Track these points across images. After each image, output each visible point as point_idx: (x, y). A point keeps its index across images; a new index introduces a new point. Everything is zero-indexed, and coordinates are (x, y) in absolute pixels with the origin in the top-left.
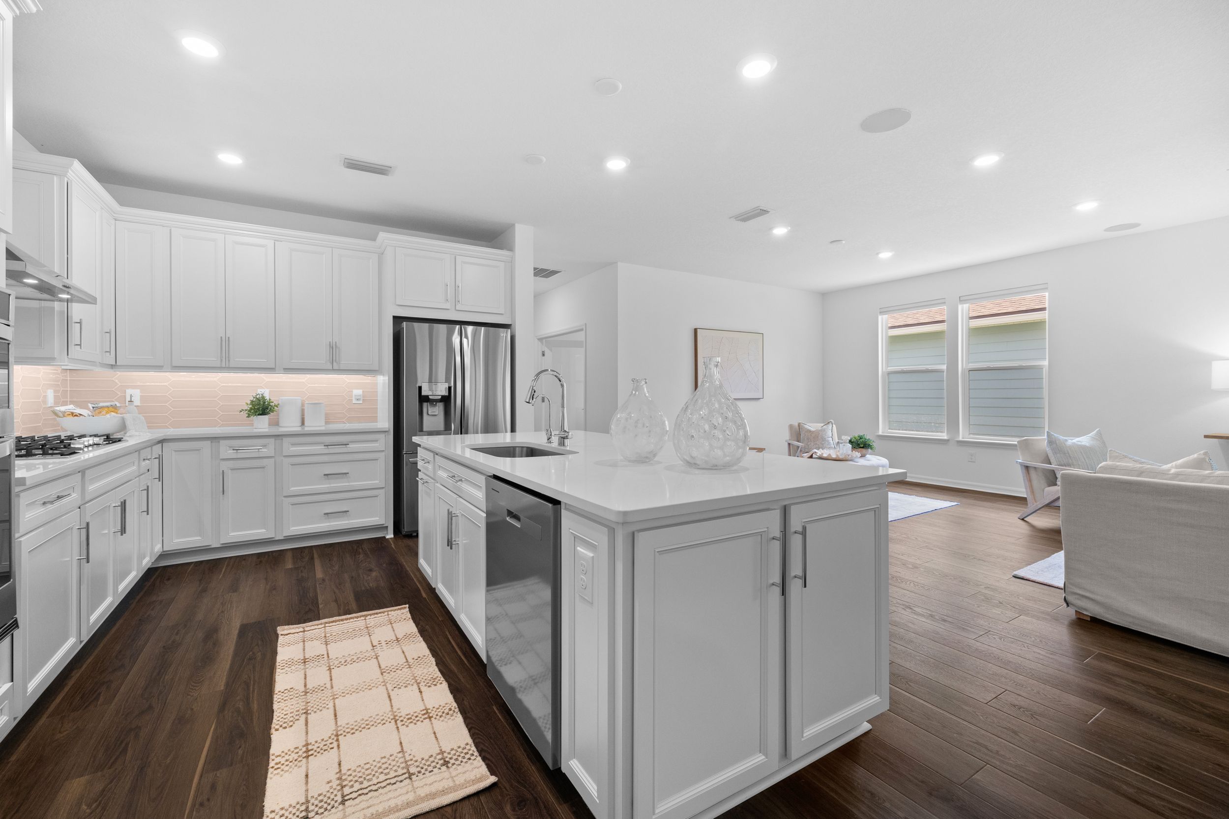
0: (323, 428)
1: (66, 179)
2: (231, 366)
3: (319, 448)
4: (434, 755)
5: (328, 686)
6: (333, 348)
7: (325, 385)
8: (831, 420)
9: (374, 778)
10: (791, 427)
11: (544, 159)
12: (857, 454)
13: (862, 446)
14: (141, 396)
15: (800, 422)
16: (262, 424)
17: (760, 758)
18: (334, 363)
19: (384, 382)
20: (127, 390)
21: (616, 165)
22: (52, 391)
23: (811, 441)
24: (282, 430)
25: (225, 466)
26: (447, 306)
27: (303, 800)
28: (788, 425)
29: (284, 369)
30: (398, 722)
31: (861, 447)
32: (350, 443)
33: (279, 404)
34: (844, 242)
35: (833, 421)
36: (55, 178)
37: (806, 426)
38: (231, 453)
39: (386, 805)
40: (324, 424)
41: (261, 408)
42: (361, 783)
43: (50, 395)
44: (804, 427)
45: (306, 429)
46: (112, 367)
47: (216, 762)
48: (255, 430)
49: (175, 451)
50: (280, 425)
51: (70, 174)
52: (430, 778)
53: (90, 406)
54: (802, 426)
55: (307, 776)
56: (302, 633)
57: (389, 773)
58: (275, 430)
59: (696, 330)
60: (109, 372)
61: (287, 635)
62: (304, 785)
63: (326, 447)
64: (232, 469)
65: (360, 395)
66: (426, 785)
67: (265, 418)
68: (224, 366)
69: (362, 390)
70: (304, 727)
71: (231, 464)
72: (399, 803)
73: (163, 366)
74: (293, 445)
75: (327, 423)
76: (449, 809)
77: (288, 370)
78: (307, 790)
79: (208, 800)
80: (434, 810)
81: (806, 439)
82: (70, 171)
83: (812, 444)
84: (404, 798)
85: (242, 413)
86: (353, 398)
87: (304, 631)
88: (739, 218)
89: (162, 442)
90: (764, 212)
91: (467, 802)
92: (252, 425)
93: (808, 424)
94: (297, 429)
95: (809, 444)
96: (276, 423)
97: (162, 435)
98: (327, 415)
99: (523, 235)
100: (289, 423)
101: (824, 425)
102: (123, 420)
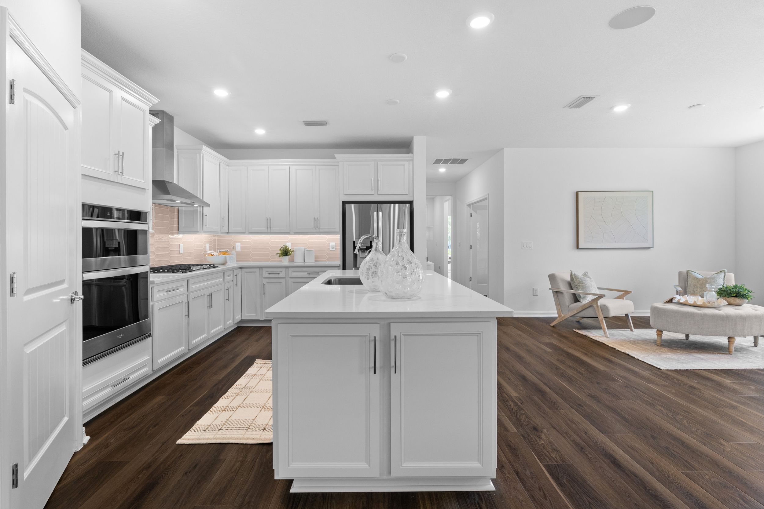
0: (314, 264)
1: (201, 154)
2: (271, 232)
3: (305, 274)
4: (263, 425)
5: (253, 388)
6: (316, 220)
7: (316, 240)
8: (724, 269)
9: (236, 426)
10: (680, 273)
11: (398, 101)
12: (723, 302)
13: (734, 295)
14: (241, 246)
15: (689, 270)
16: (285, 261)
17: (364, 465)
18: (317, 229)
19: (337, 238)
20: (236, 244)
21: (443, 94)
22: (208, 244)
23: (697, 288)
24: (296, 264)
25: (265, 281)
26: (373, 193)
27: (209, 425)
28: (678, 272)
29: (294, 232)
30: (264, 408)
31: (733, 297)
32: (320, 273)
33: (294, 251)
34: (704, 105)
35: (726, 270)
36: (198, 155)
37: (694, 274)
38: (267, 275)
39: (230, 436)
40: (314, 261)
41: (286, 252)
42: (230, 426)
43: (208, 246)
44: (692, 275)
45: (306, 264)
46: (228, 233)
47: (197, 404)
48: (283, 264)
49: (246, 273)
50: (295, 261)
51: (203, 151)
52: (254, 432)
53: (218, 251)
54: (690, 273)
55: (217, 417)
56: (264, 364)
57: (242, 425)
58: (291, 264)
59: (577, 193)
60: (227, 235)
61: (258, 363)
62: (214, 420)
63: (309, 274)
64: (268, 283)
65: (334, 246)
66: (250, 434)
67: (287, 258)
68: (268, 231)
69: (335, 243)
70: (232, 400)
71: (267, 280)
72: (236, 437)
73: (245, 232)
74: (294, 272)
75: (316, 261)
76: (249, 446)
77: (296, 233)
78: (213, 422)
79: (186, 415)
80: (244, 444)
81: (692, 286)
82: (202, 150)
83: (699, 290)
84: (238, 436)
85: (277, 255)
86: (330, 247)
87: (265, 363)
88: (571, 107)
89: (241, 268)
90: (588, 99)
91: (258, 446)
92: (281, 261)
93: (696, 272)
94: (302, 264)
95: (695, 290)
96: (292, 260)
97: (241, 265)
98: (315, 258)
99: (419, 144)
100: (299, 261)
101: (715, 274)
102: (226, 258)
